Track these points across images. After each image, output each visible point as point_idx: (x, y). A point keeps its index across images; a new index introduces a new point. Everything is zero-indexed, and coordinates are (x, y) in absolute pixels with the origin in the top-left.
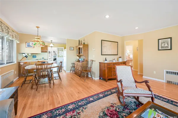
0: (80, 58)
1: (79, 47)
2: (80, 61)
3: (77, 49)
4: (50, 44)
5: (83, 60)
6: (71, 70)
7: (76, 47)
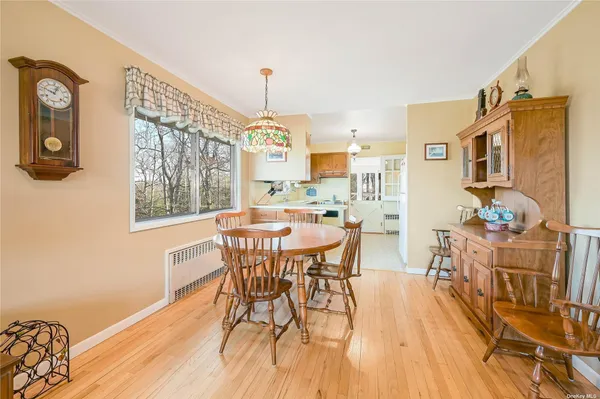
0: (490, 205)
1: (480, 133)
2: (490, 227)
3: (465, 150)
4: (349, 144)
5: (508, 216)
6: (430, 268)
7: (462, 136)
